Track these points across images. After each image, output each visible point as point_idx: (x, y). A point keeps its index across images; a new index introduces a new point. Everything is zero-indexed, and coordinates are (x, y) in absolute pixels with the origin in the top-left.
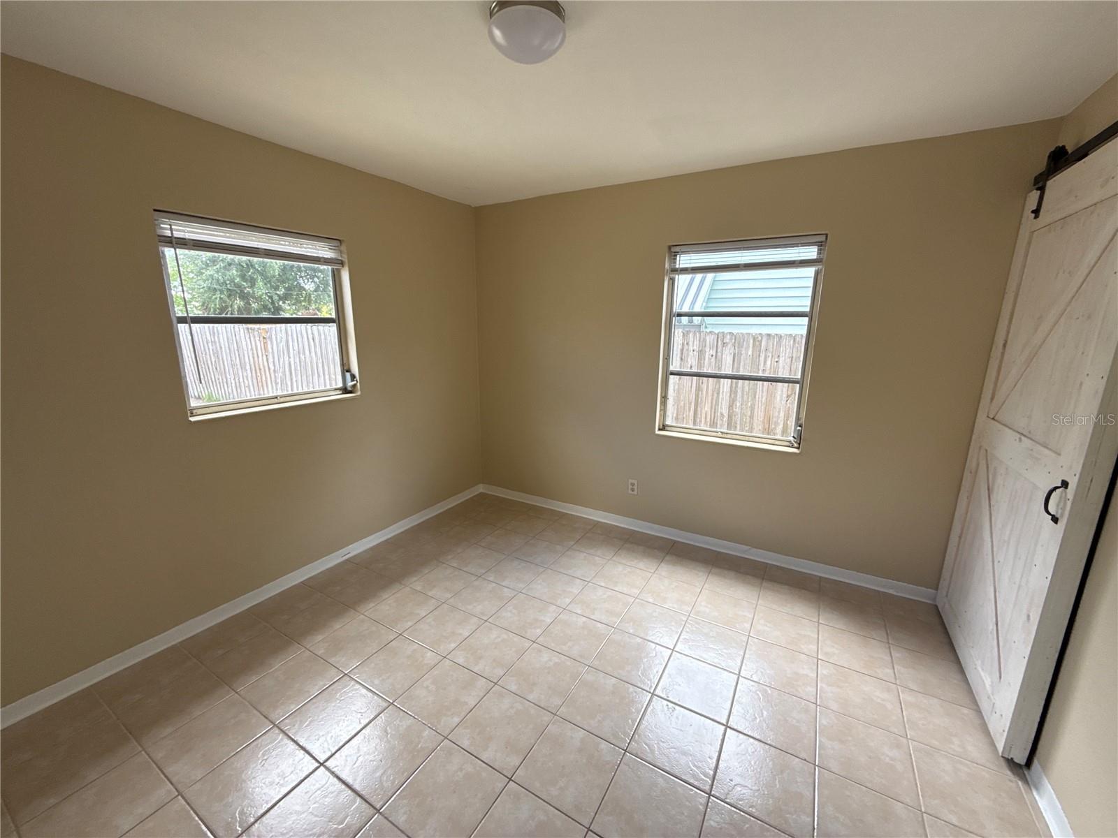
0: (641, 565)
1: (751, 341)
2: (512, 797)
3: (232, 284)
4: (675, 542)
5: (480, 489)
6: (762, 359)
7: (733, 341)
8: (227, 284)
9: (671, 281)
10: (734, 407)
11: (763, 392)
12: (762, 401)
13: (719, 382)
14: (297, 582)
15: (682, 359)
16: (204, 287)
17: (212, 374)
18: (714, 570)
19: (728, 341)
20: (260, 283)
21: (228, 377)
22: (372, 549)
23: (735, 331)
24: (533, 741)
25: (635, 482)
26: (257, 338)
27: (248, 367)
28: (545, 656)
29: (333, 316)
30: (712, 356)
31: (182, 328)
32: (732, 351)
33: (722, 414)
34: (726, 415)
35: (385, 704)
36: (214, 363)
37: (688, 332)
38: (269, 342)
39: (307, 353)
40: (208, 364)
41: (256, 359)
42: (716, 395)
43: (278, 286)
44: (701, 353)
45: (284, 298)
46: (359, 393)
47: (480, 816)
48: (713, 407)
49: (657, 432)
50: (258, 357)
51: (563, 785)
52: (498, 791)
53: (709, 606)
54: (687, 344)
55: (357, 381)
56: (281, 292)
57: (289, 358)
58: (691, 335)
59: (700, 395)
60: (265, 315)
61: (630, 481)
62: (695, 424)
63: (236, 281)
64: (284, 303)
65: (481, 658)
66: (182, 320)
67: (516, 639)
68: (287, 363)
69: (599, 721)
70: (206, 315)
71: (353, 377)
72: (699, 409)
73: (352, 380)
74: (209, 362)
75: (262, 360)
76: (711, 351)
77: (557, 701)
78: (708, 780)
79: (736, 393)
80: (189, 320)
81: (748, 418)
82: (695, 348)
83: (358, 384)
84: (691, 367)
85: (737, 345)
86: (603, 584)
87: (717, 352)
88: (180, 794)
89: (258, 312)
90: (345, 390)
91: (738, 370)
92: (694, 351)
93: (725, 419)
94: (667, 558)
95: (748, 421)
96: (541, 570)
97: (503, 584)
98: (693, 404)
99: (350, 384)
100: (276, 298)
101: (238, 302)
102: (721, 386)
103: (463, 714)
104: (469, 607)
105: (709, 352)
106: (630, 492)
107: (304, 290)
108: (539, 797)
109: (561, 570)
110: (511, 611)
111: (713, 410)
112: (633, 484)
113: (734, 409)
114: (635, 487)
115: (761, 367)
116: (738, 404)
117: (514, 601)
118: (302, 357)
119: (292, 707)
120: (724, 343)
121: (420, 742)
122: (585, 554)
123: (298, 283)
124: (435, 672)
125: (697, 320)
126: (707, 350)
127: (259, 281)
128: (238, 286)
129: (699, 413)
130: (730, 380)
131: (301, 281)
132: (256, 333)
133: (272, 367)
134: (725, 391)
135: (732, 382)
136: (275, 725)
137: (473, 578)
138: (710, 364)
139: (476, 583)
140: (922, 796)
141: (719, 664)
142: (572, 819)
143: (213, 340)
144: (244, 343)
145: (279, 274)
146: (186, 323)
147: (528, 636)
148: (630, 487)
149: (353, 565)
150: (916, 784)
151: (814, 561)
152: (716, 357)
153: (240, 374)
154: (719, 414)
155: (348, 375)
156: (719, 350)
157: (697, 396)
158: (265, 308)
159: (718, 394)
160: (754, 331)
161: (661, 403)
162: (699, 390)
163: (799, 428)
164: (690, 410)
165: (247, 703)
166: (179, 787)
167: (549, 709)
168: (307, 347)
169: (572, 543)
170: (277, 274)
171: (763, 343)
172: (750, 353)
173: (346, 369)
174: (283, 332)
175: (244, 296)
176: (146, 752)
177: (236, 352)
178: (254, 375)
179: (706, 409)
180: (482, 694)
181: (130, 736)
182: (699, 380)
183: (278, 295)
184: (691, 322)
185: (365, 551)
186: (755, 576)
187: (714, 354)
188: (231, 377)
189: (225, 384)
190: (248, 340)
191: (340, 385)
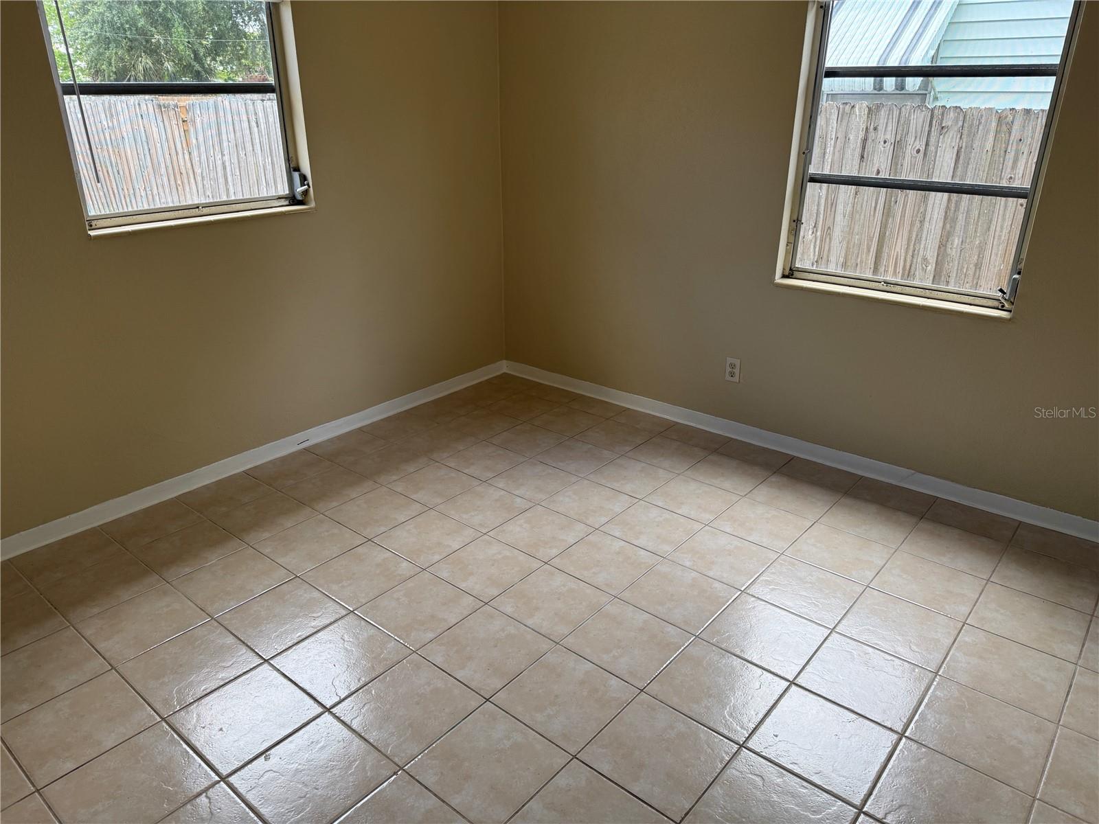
0: (727, 484)
1: (994, 124)
2: (487, 716)
3: (134, 29)
4: (793, 458)
5: (504, 367)
6: (1010, 156)
7: (960, 123)
8: (125, 30)
9: (822, 11)
10: (949, 246)
11: (1004, 219)
12: (1000, 236)
13: (926, 199)
14: (238, 471)
15: (862, 157)
16: (91, 37)
17: (113, 180)
18: (845, 500)
19: (950, 123)
20: (178, 29)
21: (137, 187)
22: (339, 438)
23: (964, 105)
24: (523, 667)
25: (737, 362)
26: (174, 122)
27: (163, 170)
28: (559, 580)
29: (271, 80)
30: (918, 151)
31: (70, 101)
32: (955, 143)
33: (925, 259)
34: (932, 261)
35: (344, 612)
36: (114, 165)
37: (878, 107)
38: (192, 130)
39: (249, 146)
40: (106, 167)
41: (175, 158)
42: (918, 224)
43: (204, 30)
44: (898, 145)
45: (215, 50)
46: (313, 205)
47: (445, 729)
48: (912, 247)
49: (778, 279)
50: (177, 154)
51: (552, 713)
52: (470, 709)
53: (819, 545)
54: (875, 129)
55: (308, 185)
56: (209, 40)
57: (223, 155)
58: (882, 113)
59: (889, 225)
60: (186, 80)
61: (729, 360)
62: (876, 270)
63: (140, 25)
64: (214, 59)
65: (471, 574)
66: (69, 90)
67: (522, 557)
68: (219, 163)
69: (614, 656)
70: (98, 82)
71: (303, 178)
72: (886, 249)
73: (302, 185)
74: (109, 165)
75: (183, 159)
76: (917, 142)
77: (562, 629)
78: (745, 732)
79: (954, 220)
80: (77, 89)
81: (971, 266)
82: (888, 137)
83: (311, 189)
84: (878, 172)
85: (965, 132)
86: (660, 504)
87: (927, 144)
88: (113, 668)
89: (174, 76)
90: (293, 200)
91: (963, 177)
92: (885, 142)
93: (931, 268)
94: (773, 479)
95: (971, 272)
96: (574, 479)
97: (517, 492)
98: (876, 239)
99: (300, 189)
100: (202, 51)
101: (145, 62)
102: (929, 209)
103: (439, 631)
104: (465, 516)
105: (913, 144)
106: (728, 377)
107: (245, 35)
108: (518, 720)
109: (603, 482)
110: (521, 526)
111: (910, 253)
112: (733, 366)
113: (949, 251)
114: (737, 371)
115: (1006, 175)
116: (956, 241)
117: (528, 514)
118: (242, 154)
119: (232, 603)
120: (943, 128)
121: (383, 652)
122: (643, 465)
123: (234, 21)
124: (410, 584)
125: (913, 83)
126: (911, 139)
127: (176, 24)
128: (143, 32)
129: (885, 255)
130: (946, 195)
131: (239, 20)
132: (172, 113)
133: (198, 171)
134: (935, 217)
135: (949, 200)
136: (212, 618)
137: (476, 483)
138: (913, 166)
139: (479, 489)
140: (1045, 783)
141: (807, 615)
142: (557, 745)
143: (110, 124)
144: (155, 129)
145: (204, 9)
146: (73, 93)
147: (537, 555)
148: (729, 369)
149: (313, 456)
150: (1043, 771)
151: (1005, 495)
152: (925, 154)
153: (153, 179)
154: (919, 259)
155: (296, 175)
156: (933, 140)
157: (884, 226)
158: (187, 68)
159: (922, 222)
160: (1000, 104)
161: (790, 231)
162: (888, 216)
163: (1016, 276)
164: (869, 251)
165: (181, 594)
166: (112, 662)
167: (551, 637)
168: (248, 138)
169: (628, 448)
170: (201, 8)
171: (1016, 127)
172: (989, 146)
173: (293, 167)
174: (211, 110)
175: (153, 51)
176: (73, 627)
177: (145, 144)
178: (172, 182)
179: (898, 249)
180: (466, 613)
181: (57, 612)
182: (891, 194)
183: (205, 47)
184: (901, 87)
185: (331, 441)
186: (910, 512)
187: (922, 149)
188: (139, 186)
189: (132, 197)
190: (161, 125)
191: (284, 190)
